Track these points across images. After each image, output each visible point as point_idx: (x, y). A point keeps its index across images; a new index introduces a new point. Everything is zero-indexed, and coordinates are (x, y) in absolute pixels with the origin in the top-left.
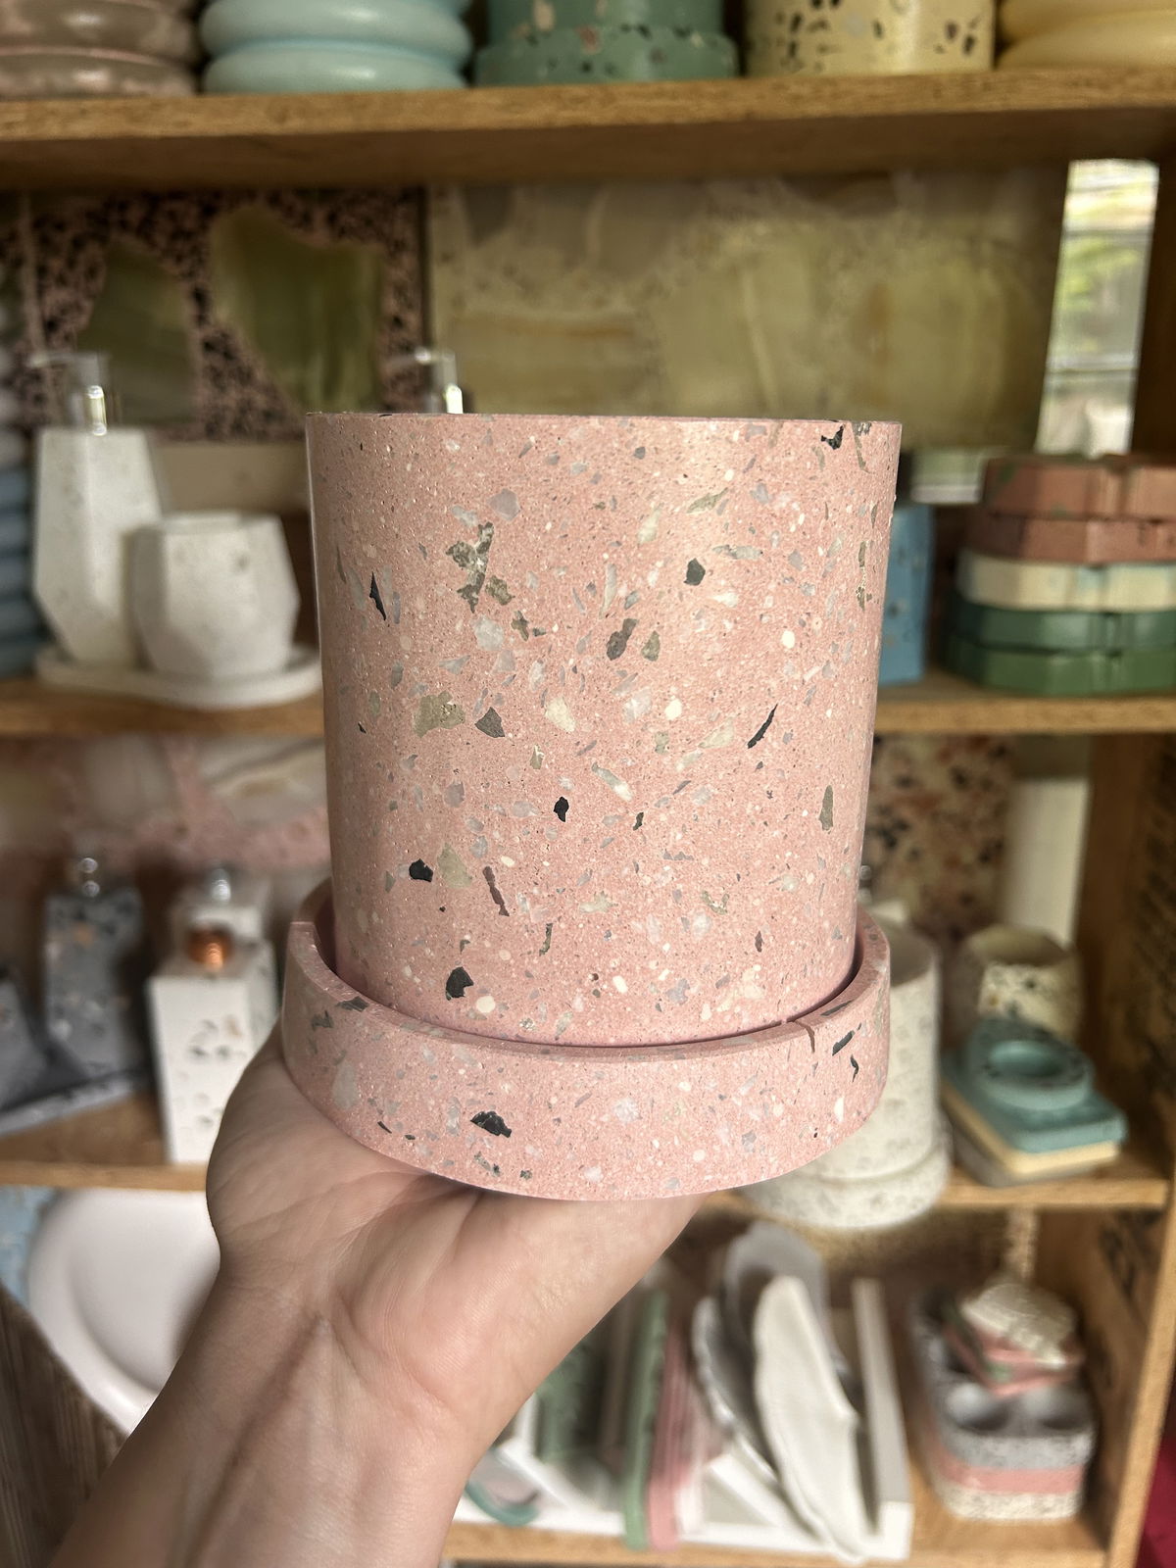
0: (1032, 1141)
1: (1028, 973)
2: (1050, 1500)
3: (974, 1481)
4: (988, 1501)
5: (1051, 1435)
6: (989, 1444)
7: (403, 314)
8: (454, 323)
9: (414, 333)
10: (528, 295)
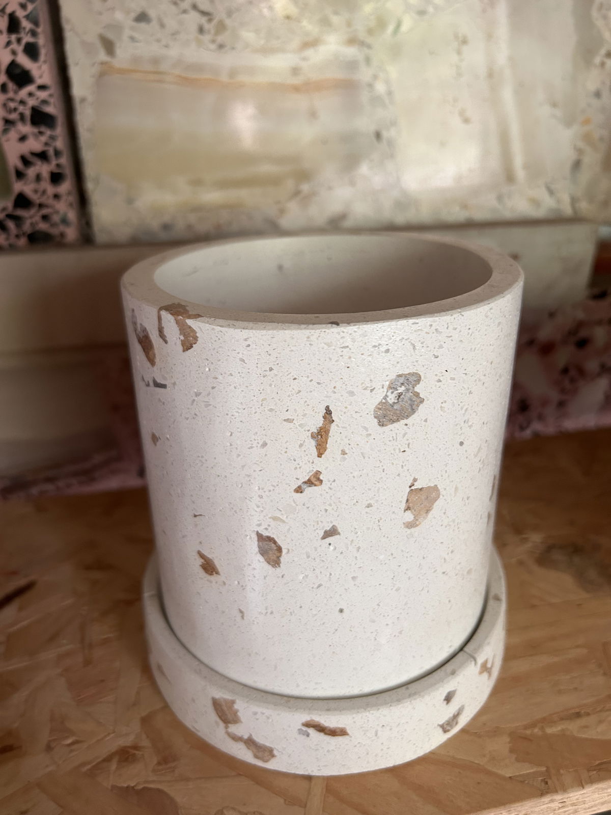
7: (24, 61)
8: (104, 73)
9: (42, 87)
10: (207, 26)
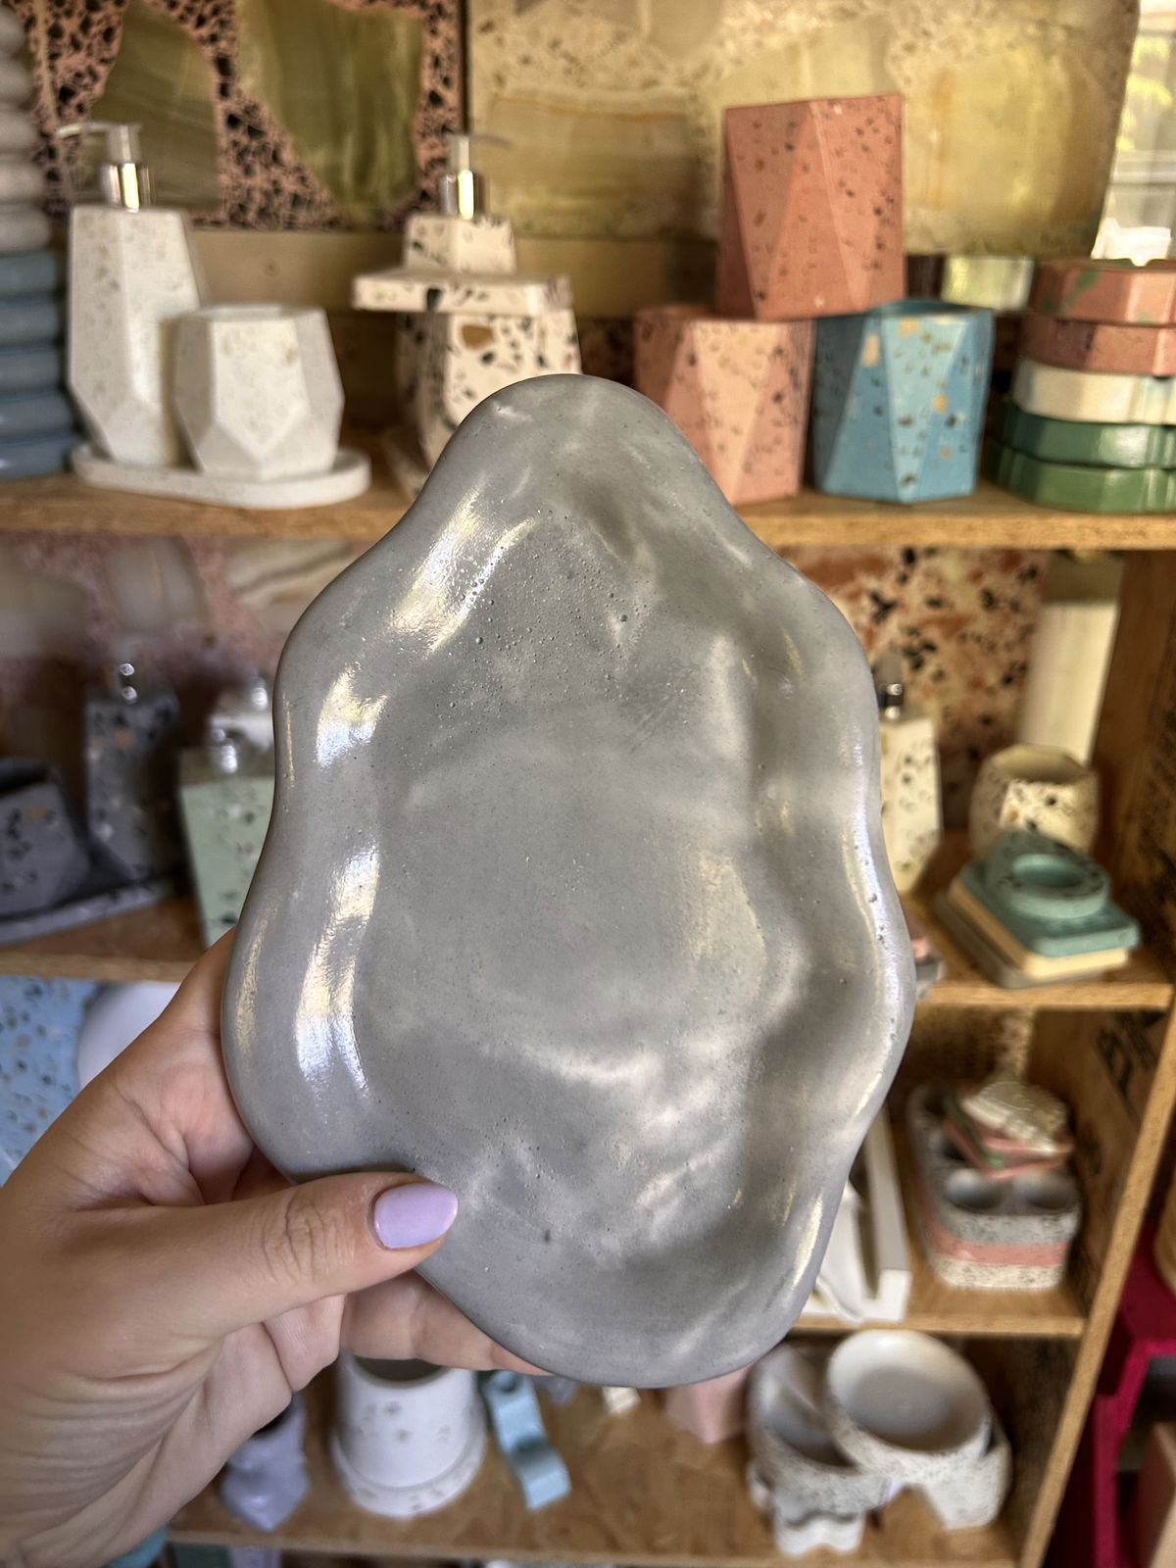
0: (1051, 946)
1: (1050, 790)
2: (1035, 1272)
3: (965, 1254)
4: (976, 1271)
5: (1040, 1214)
6: (982, 1221)
7: (441, 90)
8: (494, 101)
9: (450, 110)
10: (573, 71)
